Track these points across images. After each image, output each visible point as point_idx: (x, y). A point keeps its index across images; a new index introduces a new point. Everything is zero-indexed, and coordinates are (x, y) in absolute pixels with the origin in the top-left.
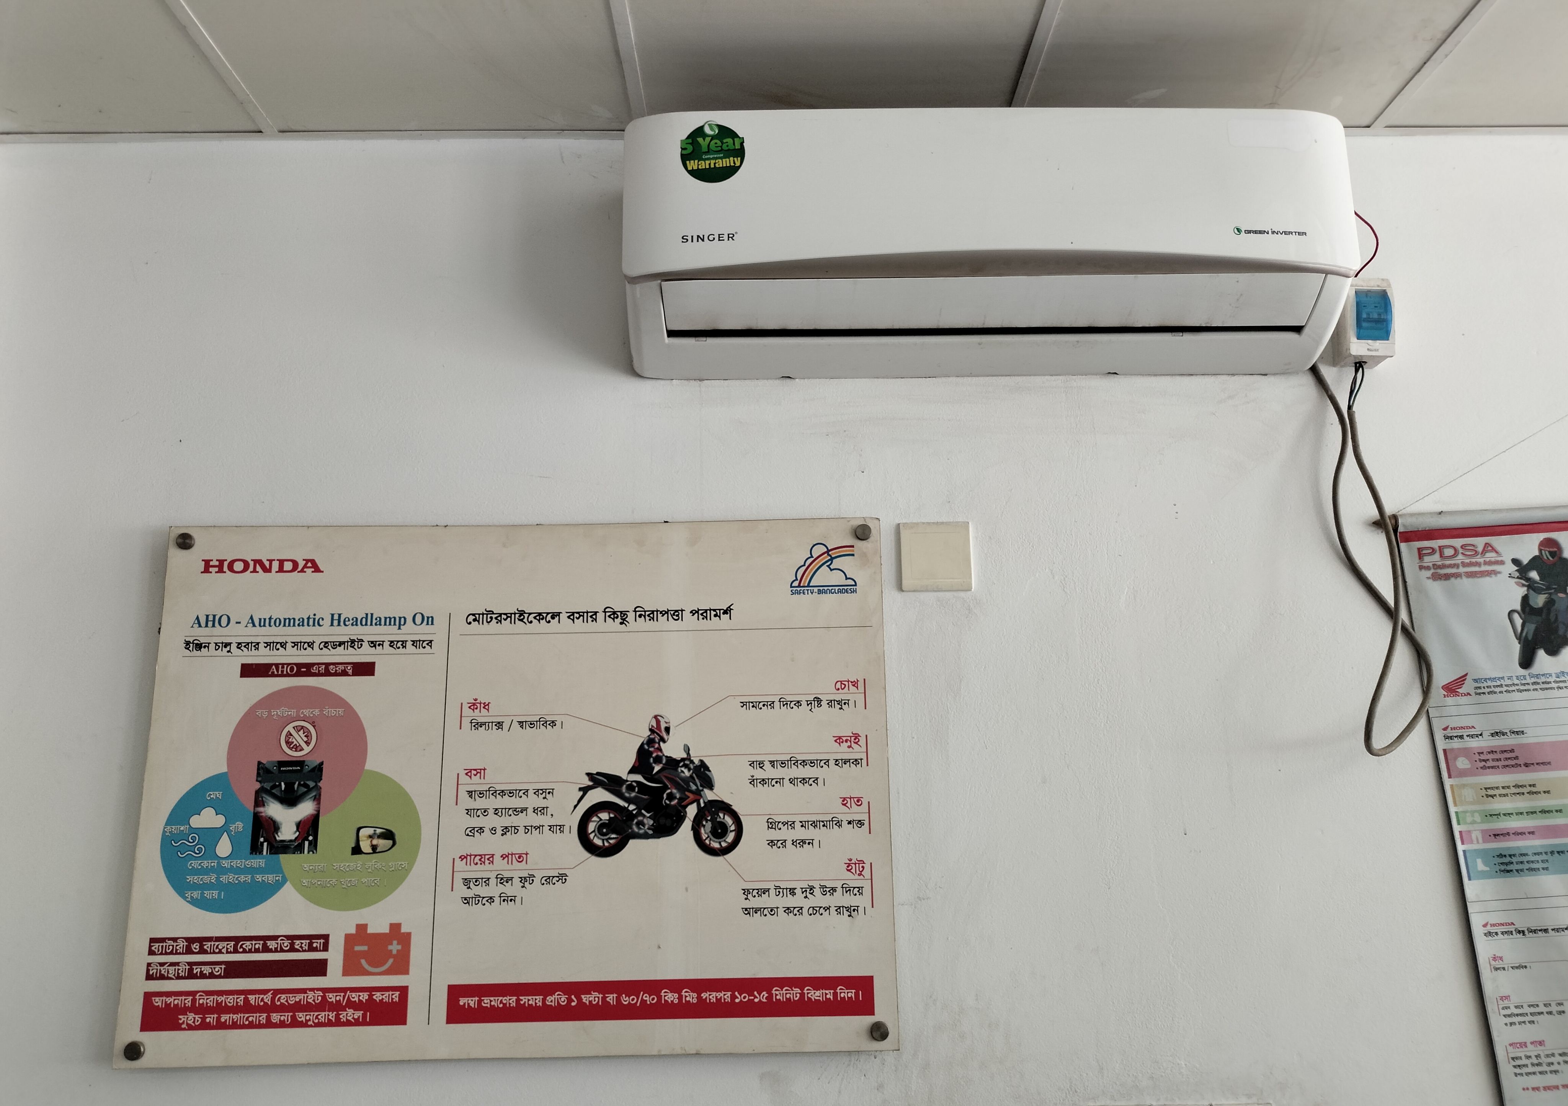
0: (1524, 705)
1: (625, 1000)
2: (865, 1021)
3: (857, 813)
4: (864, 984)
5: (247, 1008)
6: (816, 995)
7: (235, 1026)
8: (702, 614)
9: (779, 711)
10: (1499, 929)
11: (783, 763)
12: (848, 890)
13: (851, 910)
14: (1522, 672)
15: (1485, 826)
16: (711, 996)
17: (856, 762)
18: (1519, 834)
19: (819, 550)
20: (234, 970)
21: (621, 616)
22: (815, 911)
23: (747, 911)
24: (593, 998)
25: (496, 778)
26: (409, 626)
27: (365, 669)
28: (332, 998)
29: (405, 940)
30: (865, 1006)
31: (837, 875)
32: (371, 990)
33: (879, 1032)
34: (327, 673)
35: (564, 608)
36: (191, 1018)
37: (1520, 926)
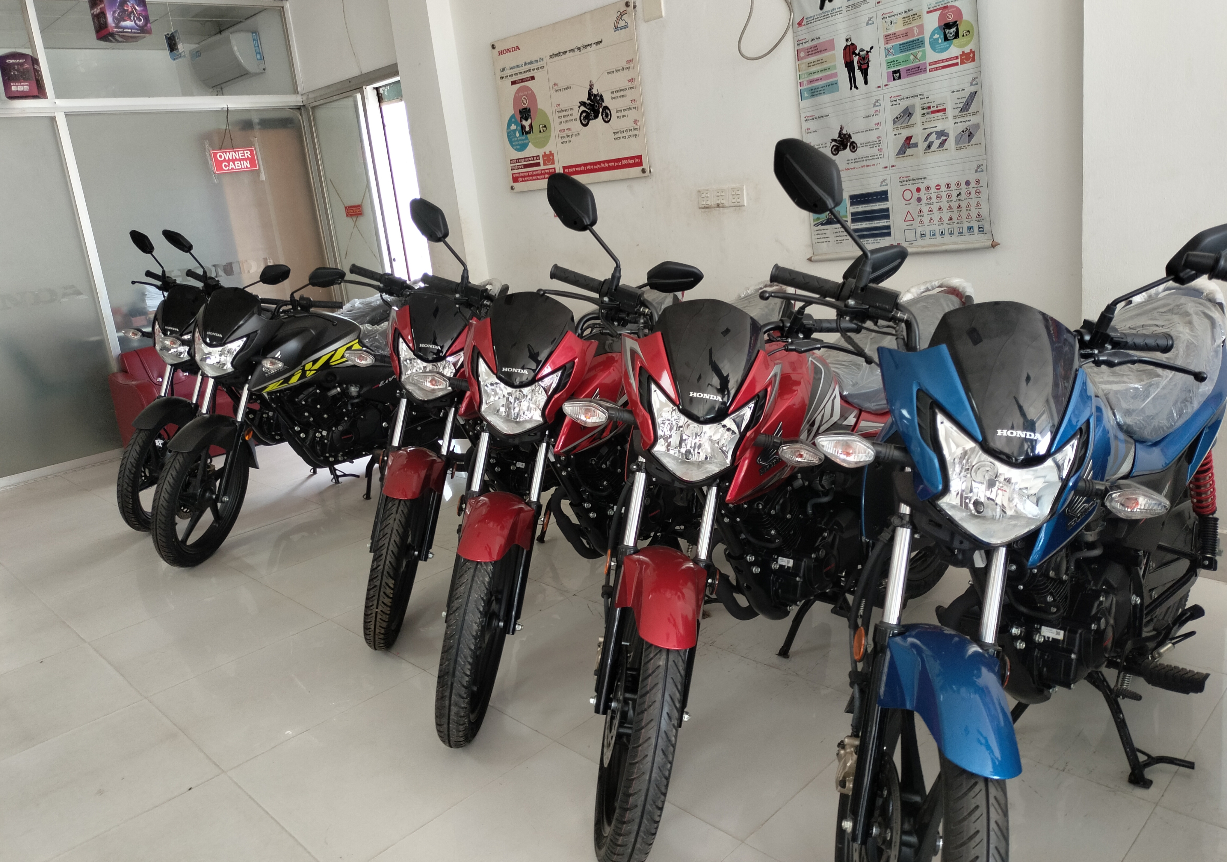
0: (821, 26)
1: (595, 167)
2: (641, 168)
3: (634, 105)
4: (640, 157)
5: (529, 176)
6: (631, 162)
7: (528, 180)
8: (596, 44)
9: (616, 74)
10: (810, 118)
11: (618, 91)
12: (635, 129)
13: (636, 135)
14: (821, 12)
15: (808, 79)
16: (611, 164)
17: (633, 88)
18: (817, 80)
19: (619, 13)
20: (526, 166)
21: (579, 49)
22: (628, 137)
23: (615, 139)
24: (589, 167)
25: (563, 107)
26: (539, 63)
27: (533, 78)
28: (543, 172)
29: (553, 155)
30: (640, 164)
31: (632, 125)
32: (549, 169)
33: (644, 171)
34: (527, 81)
35: (568, 49)
36: (520, 179)
37: (816, 116)
